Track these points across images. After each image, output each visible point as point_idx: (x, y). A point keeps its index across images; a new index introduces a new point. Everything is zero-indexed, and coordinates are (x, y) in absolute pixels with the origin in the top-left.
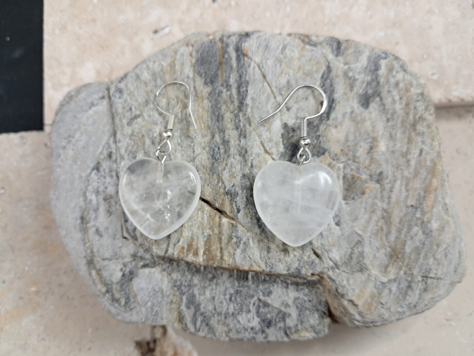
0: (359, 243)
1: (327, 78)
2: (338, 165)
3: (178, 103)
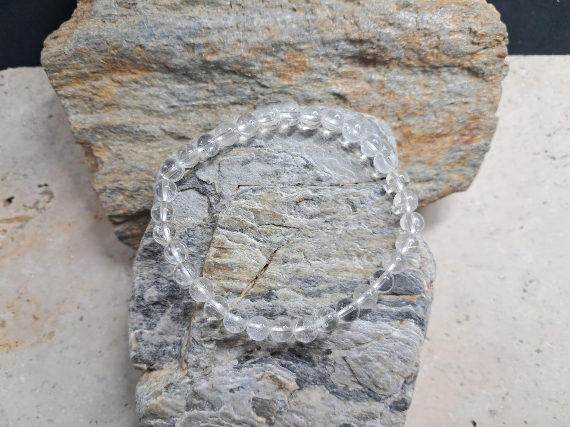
0: (213, 408)
1: (370, 396)
2: (286, 397)
3: (364, 249)
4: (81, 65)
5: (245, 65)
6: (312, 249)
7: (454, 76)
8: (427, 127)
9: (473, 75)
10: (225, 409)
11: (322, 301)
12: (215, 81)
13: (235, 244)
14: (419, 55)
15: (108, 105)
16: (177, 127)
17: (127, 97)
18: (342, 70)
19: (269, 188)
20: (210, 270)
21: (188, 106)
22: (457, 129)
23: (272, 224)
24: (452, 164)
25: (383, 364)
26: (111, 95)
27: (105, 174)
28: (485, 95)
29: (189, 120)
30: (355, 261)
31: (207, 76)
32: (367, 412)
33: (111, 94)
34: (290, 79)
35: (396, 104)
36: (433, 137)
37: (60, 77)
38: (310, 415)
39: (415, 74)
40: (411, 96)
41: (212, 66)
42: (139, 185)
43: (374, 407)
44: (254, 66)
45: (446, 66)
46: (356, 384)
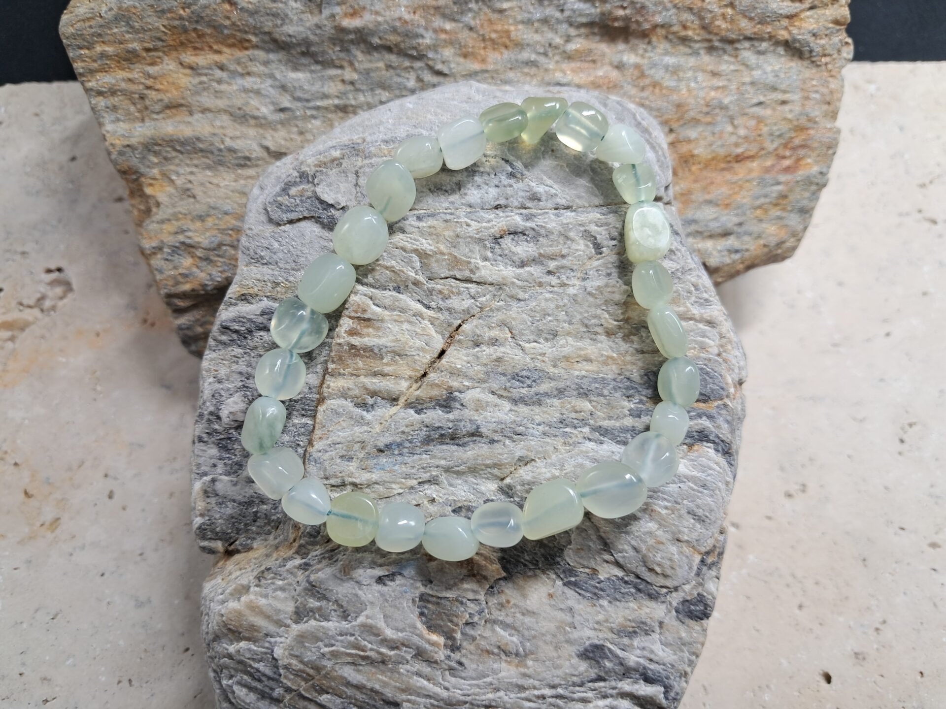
0: (345, 616)
1: (639, 590)
2: (482, 593)
3: (618, 321)
4: (128, 36)
5: (407, 35)
6: (524, 322)
7: (762, 57)
8: (720, 143)
9: (793, 55)
10: (367, 617)
11: (544, 412)
12: (357, 64)
13: (387, 313)
14: (702, 19)
15: (172, 106)
16: (288, 144)
17: (206, 94)
18: (572, 47)
19: (445, 213)
20: (340, 358)
21: (309, 108)
22: (771, 146)
23: (451, 277)
24: (765, 207)
25: (660, 525)
26: (176, 89)
27: (162, 222)
28: (815, 89)
29: (310, 131)
30: (601, 342)
31: (342, 55)
32: (634, 621)
33: (178, 88)
34: (483, 61)
35: (665, 104)
36: (729, 162)
37: (90, 58)
38: (529, 629)
39: (696, 53)
40: (689, 90)
41: (352, 36)
42: (220, 238)
43: (648, 610)
44: (422, 37)
45: (748, 39)
46: (612, 567)
